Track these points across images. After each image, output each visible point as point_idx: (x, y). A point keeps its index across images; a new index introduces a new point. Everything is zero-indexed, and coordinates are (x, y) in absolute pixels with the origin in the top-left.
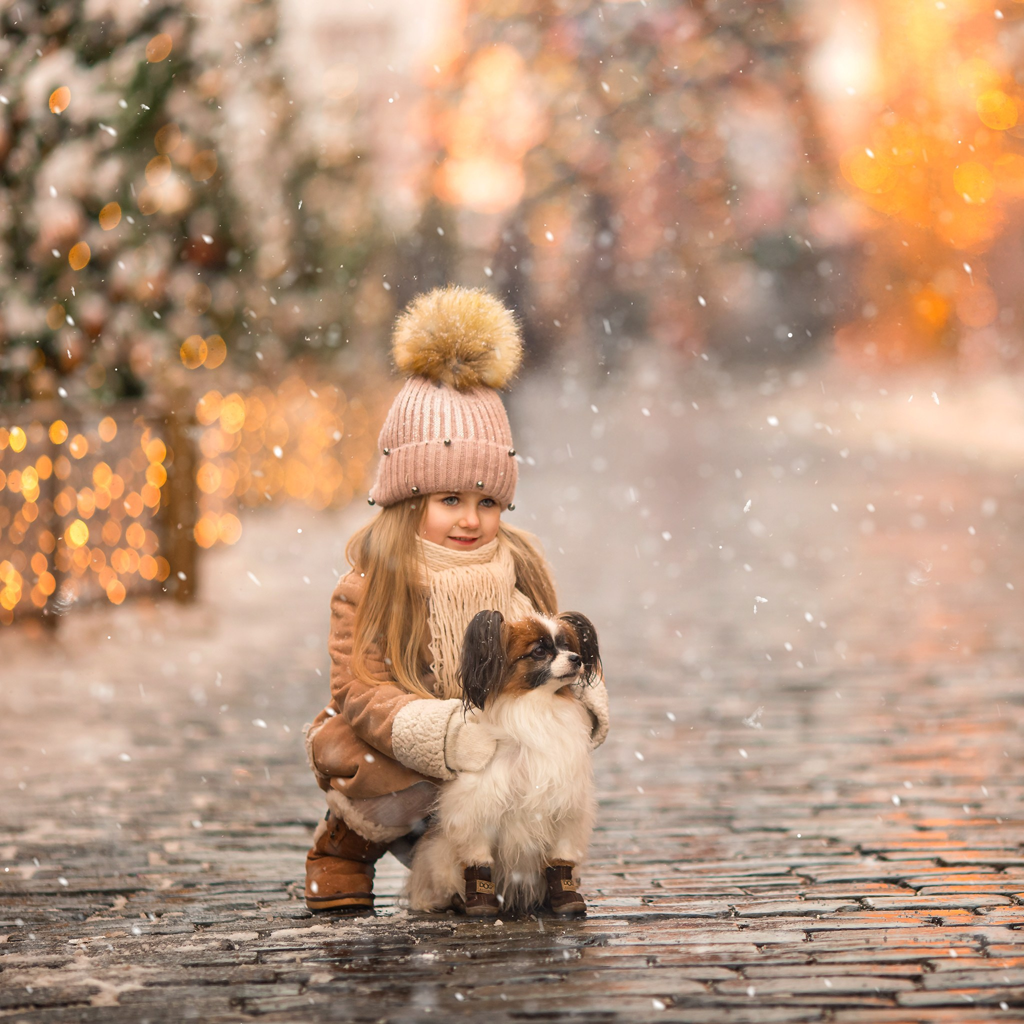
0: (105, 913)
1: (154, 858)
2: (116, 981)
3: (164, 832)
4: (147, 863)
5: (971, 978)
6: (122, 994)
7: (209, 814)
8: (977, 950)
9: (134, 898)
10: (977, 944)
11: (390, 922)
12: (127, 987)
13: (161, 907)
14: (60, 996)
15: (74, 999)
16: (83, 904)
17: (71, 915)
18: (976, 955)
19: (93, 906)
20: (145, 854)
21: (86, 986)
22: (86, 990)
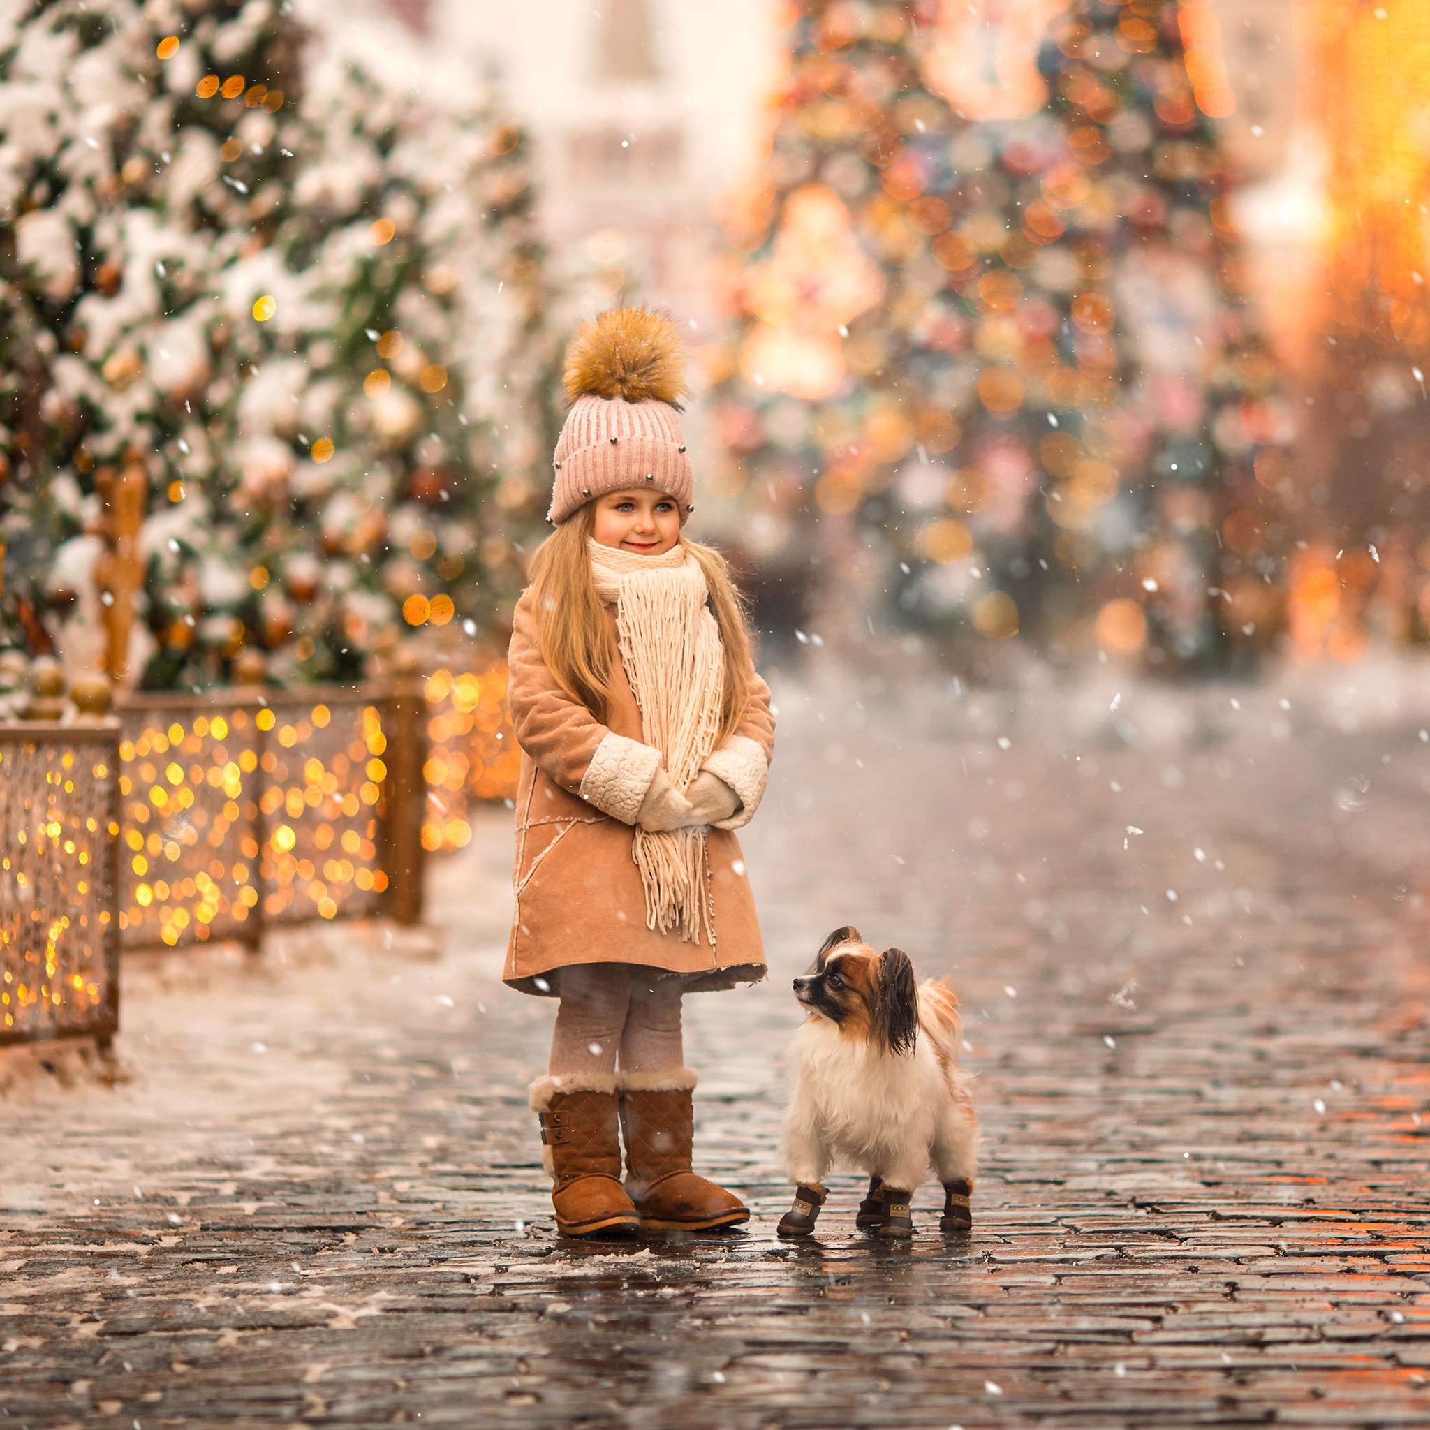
0: (335, 1247)
1: (383, 1196)
2: (353, 1307)
3: (393, 1171)
4: (376, 1202)
5: (1211, 1320)
6: (359, 1319)
7: (442, 1154)
8: (1225, 1295)
9: (364, 1235)
10: (1227, 1290)
11: (631, 1260)
12: (364, 1312)
13: (393, 1242)
14: (298, 1319)
15: (313, 1322)
16: (312, 1239)
17: (300, 1249)
18: (1224, 1299)
19: (323, 1241)
20: (374, 1193)
21: (323, 1310)
22: (324, 1314)
